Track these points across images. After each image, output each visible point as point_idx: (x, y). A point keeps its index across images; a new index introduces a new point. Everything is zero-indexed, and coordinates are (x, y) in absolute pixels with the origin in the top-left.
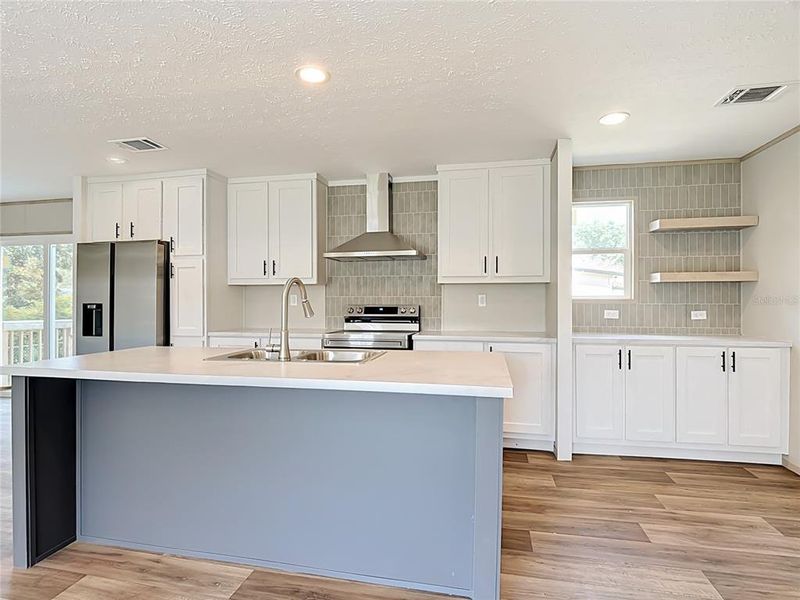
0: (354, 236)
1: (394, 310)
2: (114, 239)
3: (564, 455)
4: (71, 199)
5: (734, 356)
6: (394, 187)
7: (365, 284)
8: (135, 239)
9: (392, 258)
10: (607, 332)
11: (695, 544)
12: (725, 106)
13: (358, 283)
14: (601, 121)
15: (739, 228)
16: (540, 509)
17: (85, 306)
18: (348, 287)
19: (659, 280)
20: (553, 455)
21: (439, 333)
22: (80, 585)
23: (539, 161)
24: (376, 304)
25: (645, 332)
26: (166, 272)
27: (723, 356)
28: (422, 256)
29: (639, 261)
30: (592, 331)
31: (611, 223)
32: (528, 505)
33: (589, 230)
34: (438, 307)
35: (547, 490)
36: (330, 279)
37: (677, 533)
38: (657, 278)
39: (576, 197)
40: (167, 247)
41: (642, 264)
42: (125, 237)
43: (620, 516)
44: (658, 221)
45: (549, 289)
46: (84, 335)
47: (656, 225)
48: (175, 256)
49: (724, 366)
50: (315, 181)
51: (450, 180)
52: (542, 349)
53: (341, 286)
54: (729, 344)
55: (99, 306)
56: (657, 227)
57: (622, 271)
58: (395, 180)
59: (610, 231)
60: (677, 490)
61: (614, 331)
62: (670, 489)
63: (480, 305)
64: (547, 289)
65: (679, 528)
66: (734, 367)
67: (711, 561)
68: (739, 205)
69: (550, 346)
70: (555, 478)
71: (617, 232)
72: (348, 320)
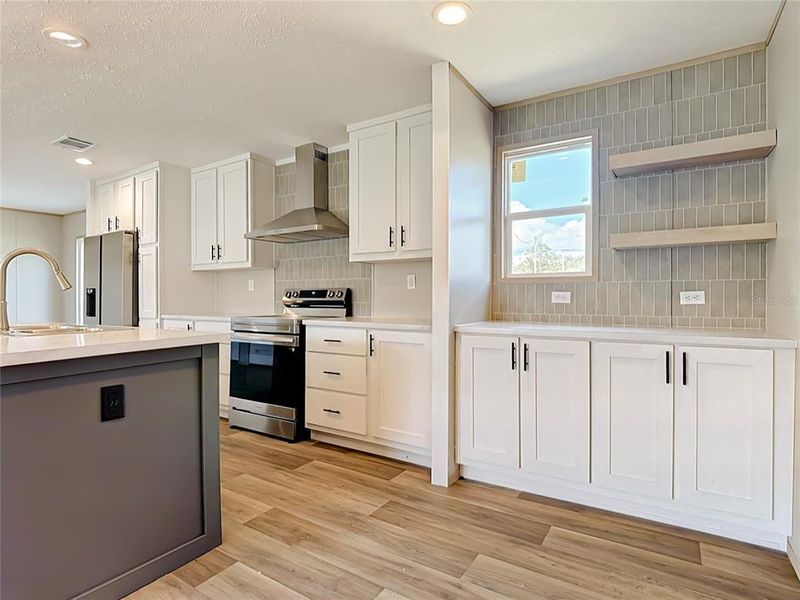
1: (324, 294)
7: (306, 267)
8: (118, 230)
10: (555, 321)
13: (300, 266)
17: (87, 291)
18: (292, 269)
21: (369, 321)
24: (306, 288)
25: (607, 323)
30: (535, 320)
34: (368, 290)
36: (278, 263)
46: (87, 315)
50: (249, 161)
51: (359, 141)
53: (286, 270)
55: (94, 291)
61: (563, 321)
63: (409, 288)
68: (764, 118)
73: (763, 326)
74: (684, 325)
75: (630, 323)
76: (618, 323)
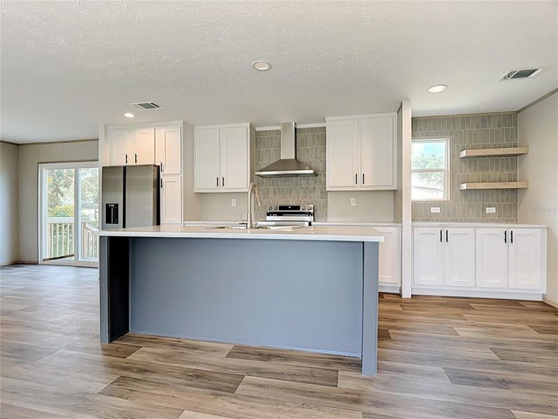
0: (272, 162)
1: (298, 208)
2: (125, 164)
3: (406, 295)
4: (98, 139)
5: (512, 234)
6: (298, 131)
7: (279, 191)
8: (138, 164)
9: (297, 175)
10: (433, 221)
11: (485, 337)
12: (506, 81)
13: (275, 191)
14: (430, 90)
15: (516, 155)
16: (394, 320)
17: (107, 205)
18: (268, 193)
19: (465, 188)
20: (400, 295)
21: (326, 221)
22: (141, 351)
23: (391, 114)
24: (286, 204)
26: (158, 184)
27: (505, 233)
28: (315, 174)
29: (453, 176)
30: (423, 220)
31: (434, 156)
32: (386, 318)
33: (419, 161)
34: (325, 205)
35: (397, 312)
37: (475, 332)
38: (464, 186)
39: (413, 136)
40: (158, 169)
41: (454, 179)
42: (131, 162)
43: (442, 324)
44: (465, 151)
45: (396, 194)
46: (107, 223)
47: (464, 154)
48: (163, 174)
49: (505, 240)
50: (249, 128)
51: (333, 127)
52: (393, 230)
53: (264, 193)
54: (509, 227)
55: (116, 205)
56: (464, 155)
57: (442, 188)
58: (298, 127)
59: (433, 162)
60: (477, 312)
61: (437, 221)
62: (472, 312)
64: (394, 194)
65: (477, 329)
66: (512, 240)
67: (494, 344)
68: (517, 140)
69: (397, 228)
70: (401, 306)
71: (438, 162)
72: (268, 214)
73: (517, 220)
74: (488, 221)
75: (466, 221)
76: (461, 221)
